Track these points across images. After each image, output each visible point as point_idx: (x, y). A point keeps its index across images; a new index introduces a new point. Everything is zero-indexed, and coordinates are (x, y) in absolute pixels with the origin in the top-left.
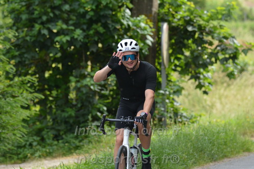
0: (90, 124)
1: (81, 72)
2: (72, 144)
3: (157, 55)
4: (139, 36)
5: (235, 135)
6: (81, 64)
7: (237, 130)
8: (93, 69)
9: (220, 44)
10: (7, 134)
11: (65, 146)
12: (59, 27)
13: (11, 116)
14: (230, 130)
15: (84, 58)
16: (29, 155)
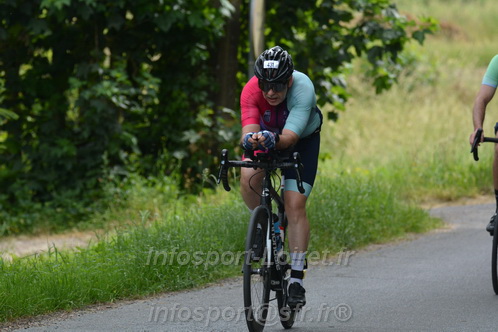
0: (105, 171)
1: (91, 68)
2: (70, 209)
3: (241, 38)
4: (206, 1)
5: (390, 199)
6: (92, 53)
7: (394, 188)
11: (57, 213)
14: (380, 190)
15: (97, 42)
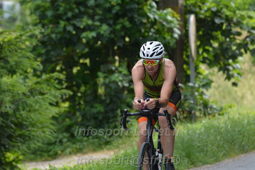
1: (108, 67)
2: (102, 139)
3: (185, 47)
4: (166, 30)
6: (109, 59)
8: (121, 64)
9: (249, 34)
10: (37, 131)
11: (95, 141)
12: (84, 24)
13: (40, 114)
15: (111, 53)
16: (59, 152)
